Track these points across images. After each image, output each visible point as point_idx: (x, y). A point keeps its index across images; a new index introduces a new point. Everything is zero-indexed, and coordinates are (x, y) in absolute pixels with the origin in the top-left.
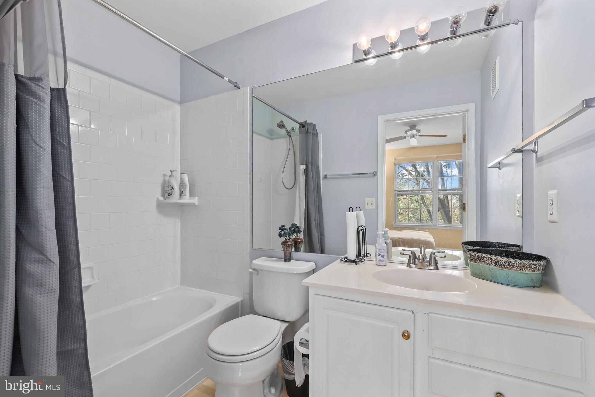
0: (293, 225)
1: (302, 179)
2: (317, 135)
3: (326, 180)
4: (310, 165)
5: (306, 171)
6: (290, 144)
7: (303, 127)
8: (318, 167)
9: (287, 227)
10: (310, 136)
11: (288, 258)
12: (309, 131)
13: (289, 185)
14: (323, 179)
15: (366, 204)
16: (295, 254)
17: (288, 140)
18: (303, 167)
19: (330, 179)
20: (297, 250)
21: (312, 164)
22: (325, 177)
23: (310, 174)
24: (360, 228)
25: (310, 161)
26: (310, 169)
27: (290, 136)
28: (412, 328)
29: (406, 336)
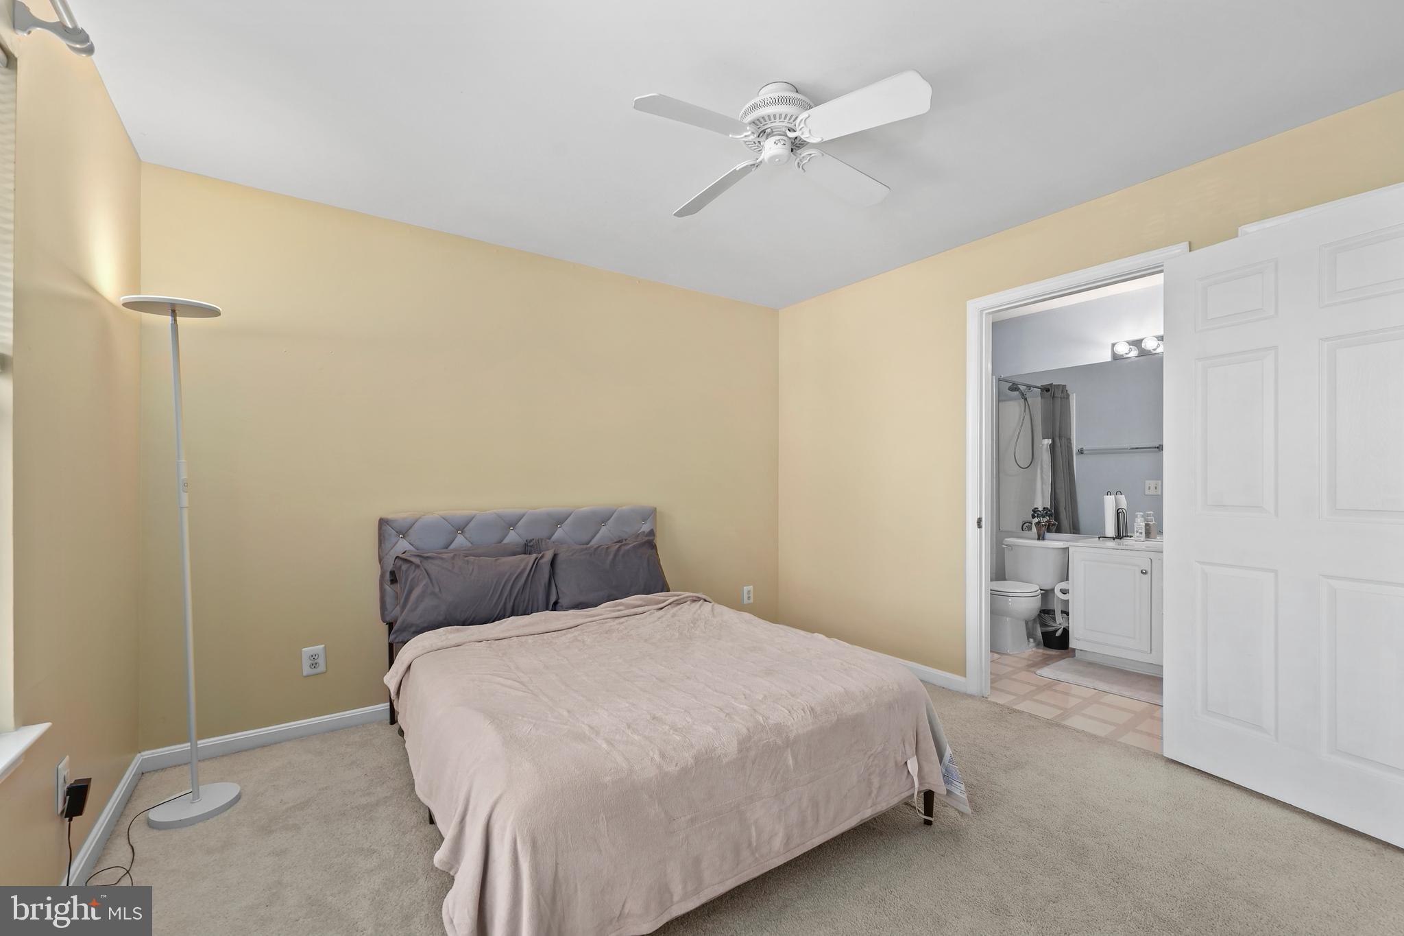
0: (1044, 508)
1: (1046, 457)
2: (1068, 396)
3: (1082, 456)
4: (1057, 440)
5: (1052, 448)
6: (1025, 411)
7: (1048, 390)
8: (1069, 440)
9: (1040, 509)
10: (1058, 402)
11: (1041, 537)
12: (1056, 395)
13: (1024, 464)
14: (1077, 454)
15: (1147, 488)
16: (1048, 535)
17: (1022, 404)
18: (1048, 442)
19: (1087, 454)
20: (1049, 531)
21: (1060, 437)
22: (1081, 452)
23: (1058, 450)
24: (1120, 511)
25: (1057, 434)
26: (1058, 444)
27: (1026, 399)
28: (1150, 567)
29: (1144, 572)
